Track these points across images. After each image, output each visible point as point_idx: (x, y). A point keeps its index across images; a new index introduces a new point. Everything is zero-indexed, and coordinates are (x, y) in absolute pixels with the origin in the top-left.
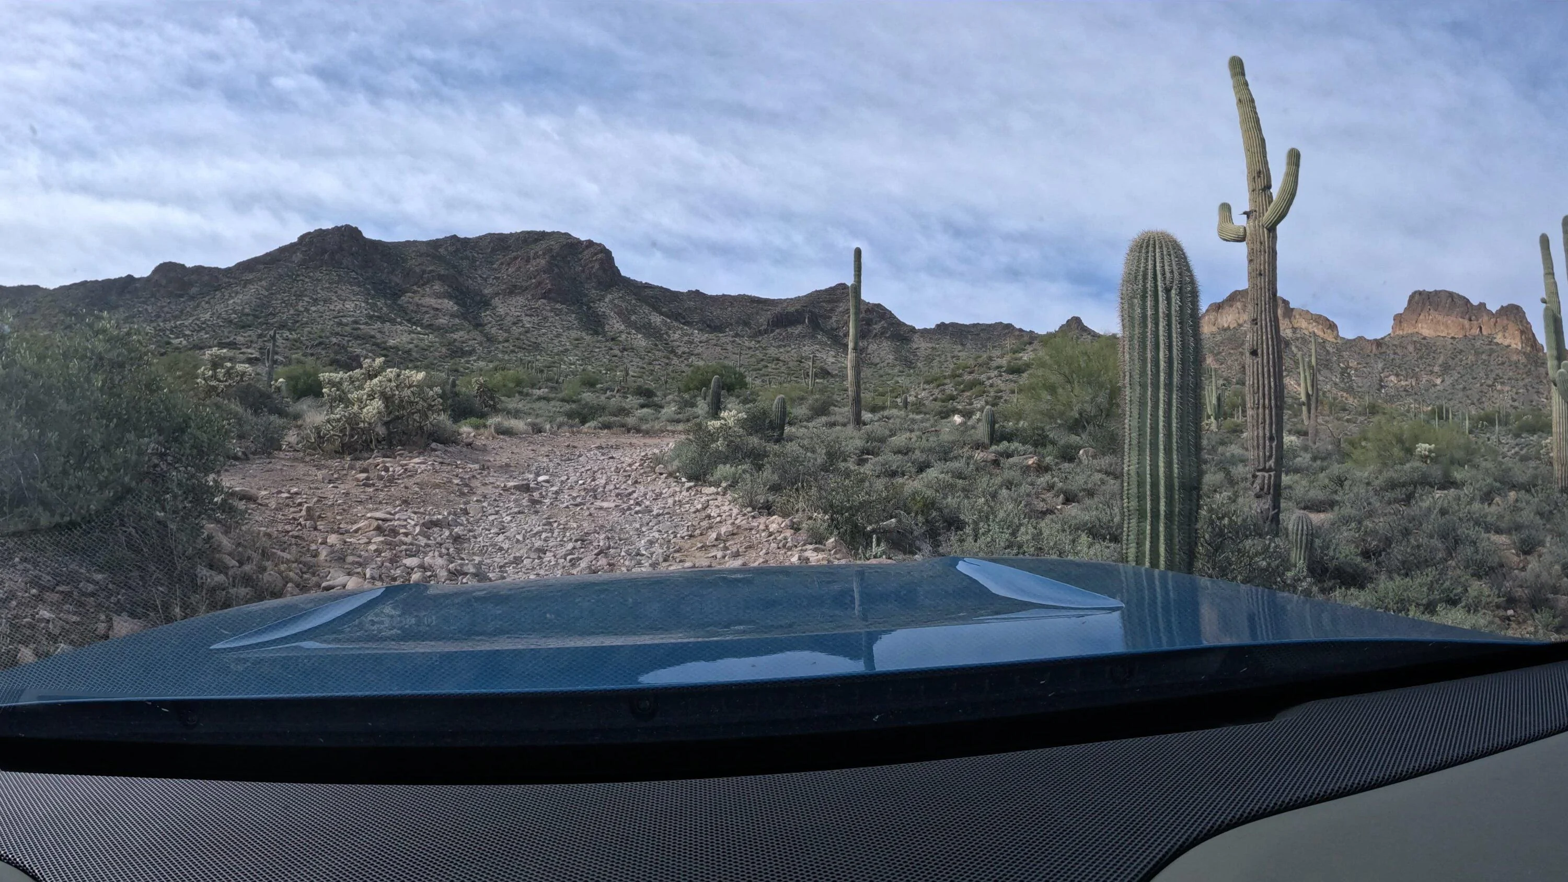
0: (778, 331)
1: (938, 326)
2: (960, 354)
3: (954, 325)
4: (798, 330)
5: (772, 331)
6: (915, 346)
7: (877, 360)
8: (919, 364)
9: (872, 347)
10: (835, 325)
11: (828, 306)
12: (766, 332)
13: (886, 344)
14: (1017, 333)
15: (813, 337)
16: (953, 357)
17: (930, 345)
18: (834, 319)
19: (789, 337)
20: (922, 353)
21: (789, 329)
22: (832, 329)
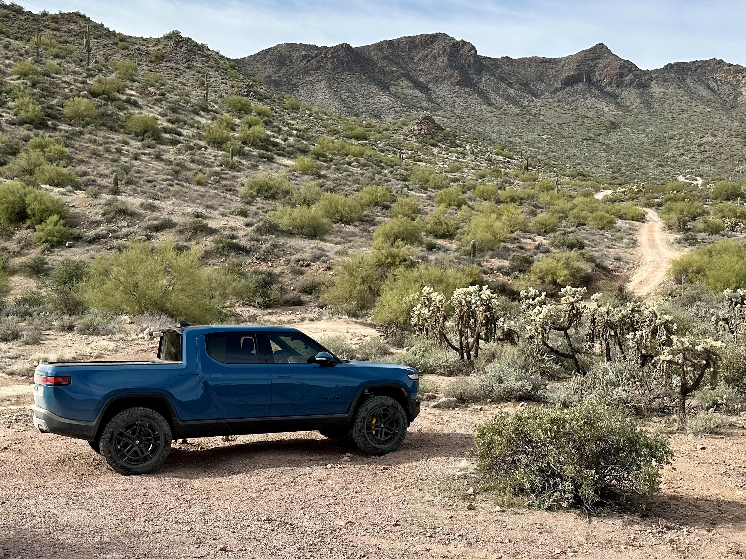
0: (568, 88)
1: (666, 66)
2: (682, 98)
3: (678, 64)
4: (580, 86)
5: (564, 89)
6: (652, 91)
7: (629, 103)
8: (655, 105)
9: (625, 94)
10: (598, 78)
11: (593, 63)
12: (560, 89)
13: (633, 91)
14: (726, 67)
15: (590, 91)
16: (677, 101)
17: (662, 90)
18: (597, 73)
19: (576, 91)
20: (657, 96)
21: (574, 86)
22: (597, 81)
